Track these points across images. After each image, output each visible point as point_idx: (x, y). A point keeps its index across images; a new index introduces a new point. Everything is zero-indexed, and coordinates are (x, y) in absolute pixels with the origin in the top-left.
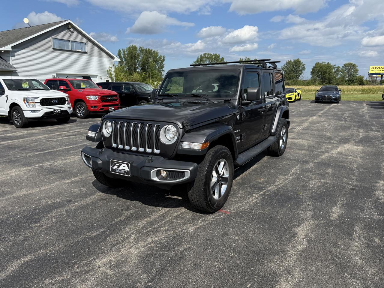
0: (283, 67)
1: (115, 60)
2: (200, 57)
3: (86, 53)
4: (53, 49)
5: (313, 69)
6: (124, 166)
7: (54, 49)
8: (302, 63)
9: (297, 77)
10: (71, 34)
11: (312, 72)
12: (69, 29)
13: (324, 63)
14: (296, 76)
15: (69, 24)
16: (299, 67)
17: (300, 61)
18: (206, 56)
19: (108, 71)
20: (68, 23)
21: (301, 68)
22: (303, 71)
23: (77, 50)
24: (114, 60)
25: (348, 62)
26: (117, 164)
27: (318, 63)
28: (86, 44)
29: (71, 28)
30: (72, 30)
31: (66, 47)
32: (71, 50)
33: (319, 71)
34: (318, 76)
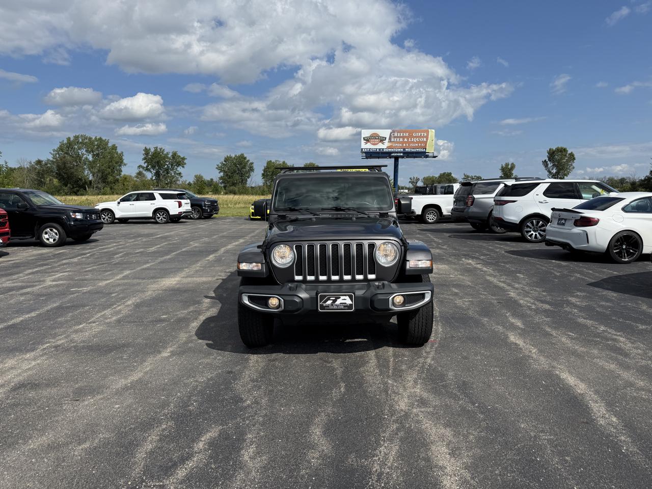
0: (220, 165)
2: (65, 141)
5: (265, 170)
6: (344, 299)
8: (248, 161)
9: (244, 181)
11: (263, 175)
13: (278, 162)
14: (242, 180)
16: (244, 167)
17: (245, 158)
18: (80, 140)
21: (248, 168)
22: (252, 174)
25: (309, 163)
26: (331, 298)
27: (271, 161)
33: (273, 173)
34: (272, 180)
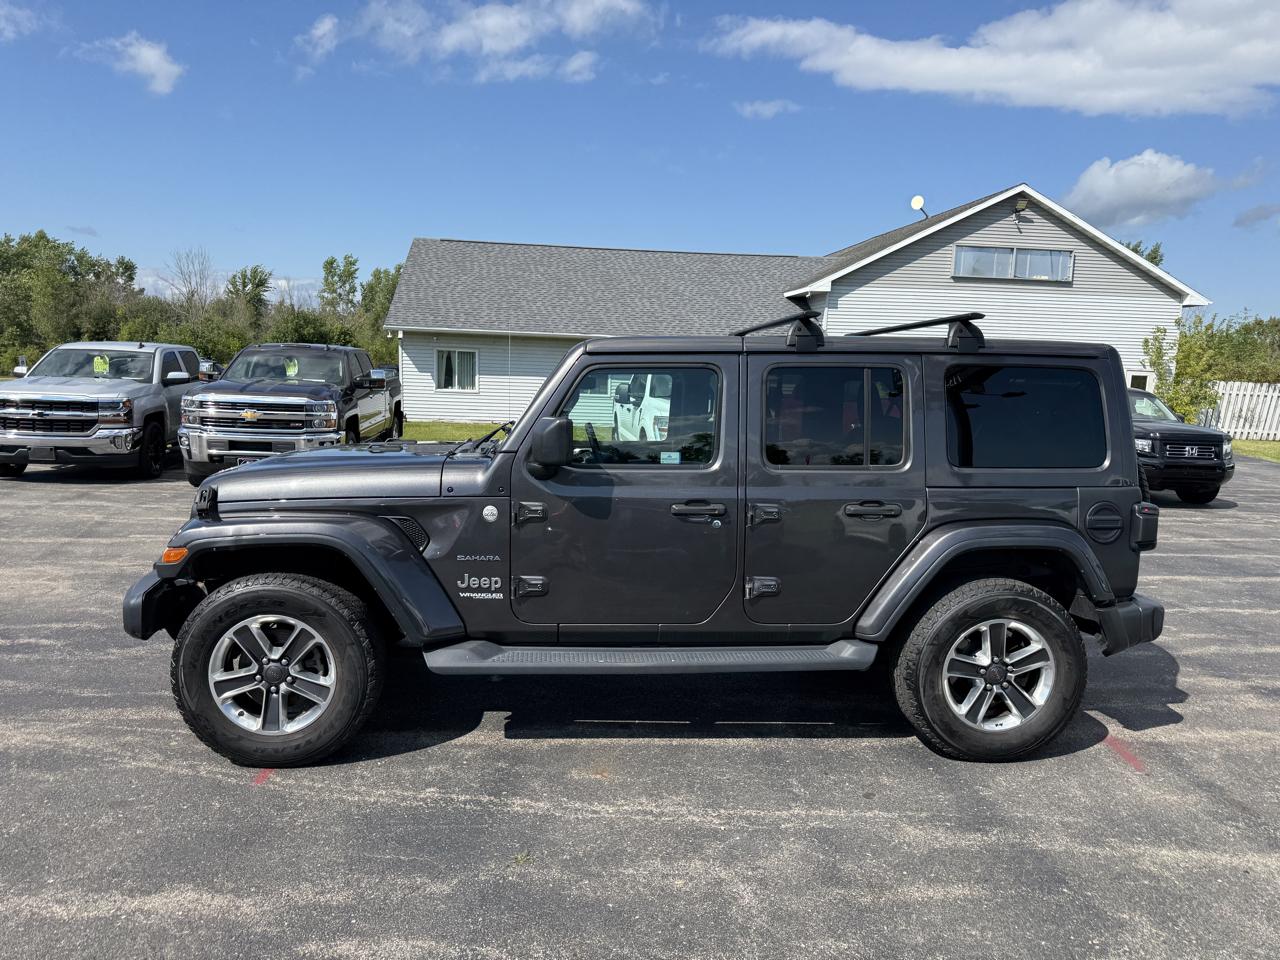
1: (1185, 303)
3: (1068, 284)
4: (953, 278)
7: (956, 279)
10: (1022, 225)
12: (1017, 211)
15: (1022, 195)
19: (1146, 341)
20: (1019, 193)
23: (1035, 278)
24: (1181, 302)
28: (1073, 255)
29: (1023, 210)
30: (1028, 214)
31: (997, 272)
32: (1012, 277)
